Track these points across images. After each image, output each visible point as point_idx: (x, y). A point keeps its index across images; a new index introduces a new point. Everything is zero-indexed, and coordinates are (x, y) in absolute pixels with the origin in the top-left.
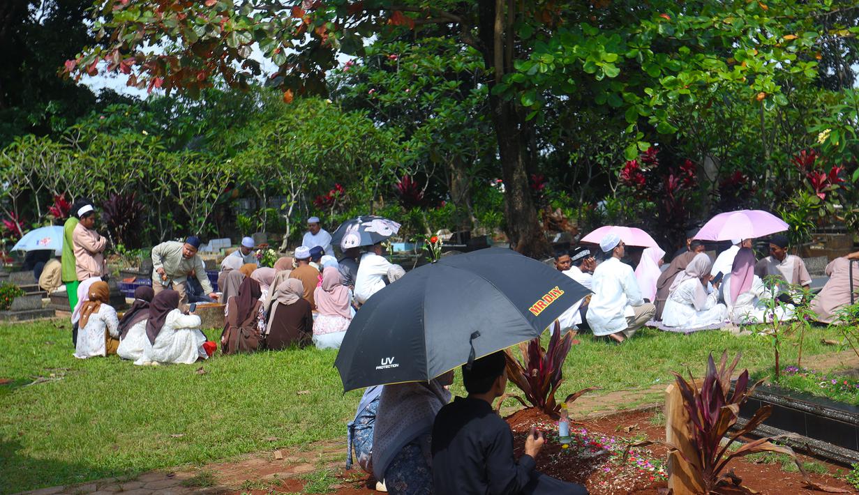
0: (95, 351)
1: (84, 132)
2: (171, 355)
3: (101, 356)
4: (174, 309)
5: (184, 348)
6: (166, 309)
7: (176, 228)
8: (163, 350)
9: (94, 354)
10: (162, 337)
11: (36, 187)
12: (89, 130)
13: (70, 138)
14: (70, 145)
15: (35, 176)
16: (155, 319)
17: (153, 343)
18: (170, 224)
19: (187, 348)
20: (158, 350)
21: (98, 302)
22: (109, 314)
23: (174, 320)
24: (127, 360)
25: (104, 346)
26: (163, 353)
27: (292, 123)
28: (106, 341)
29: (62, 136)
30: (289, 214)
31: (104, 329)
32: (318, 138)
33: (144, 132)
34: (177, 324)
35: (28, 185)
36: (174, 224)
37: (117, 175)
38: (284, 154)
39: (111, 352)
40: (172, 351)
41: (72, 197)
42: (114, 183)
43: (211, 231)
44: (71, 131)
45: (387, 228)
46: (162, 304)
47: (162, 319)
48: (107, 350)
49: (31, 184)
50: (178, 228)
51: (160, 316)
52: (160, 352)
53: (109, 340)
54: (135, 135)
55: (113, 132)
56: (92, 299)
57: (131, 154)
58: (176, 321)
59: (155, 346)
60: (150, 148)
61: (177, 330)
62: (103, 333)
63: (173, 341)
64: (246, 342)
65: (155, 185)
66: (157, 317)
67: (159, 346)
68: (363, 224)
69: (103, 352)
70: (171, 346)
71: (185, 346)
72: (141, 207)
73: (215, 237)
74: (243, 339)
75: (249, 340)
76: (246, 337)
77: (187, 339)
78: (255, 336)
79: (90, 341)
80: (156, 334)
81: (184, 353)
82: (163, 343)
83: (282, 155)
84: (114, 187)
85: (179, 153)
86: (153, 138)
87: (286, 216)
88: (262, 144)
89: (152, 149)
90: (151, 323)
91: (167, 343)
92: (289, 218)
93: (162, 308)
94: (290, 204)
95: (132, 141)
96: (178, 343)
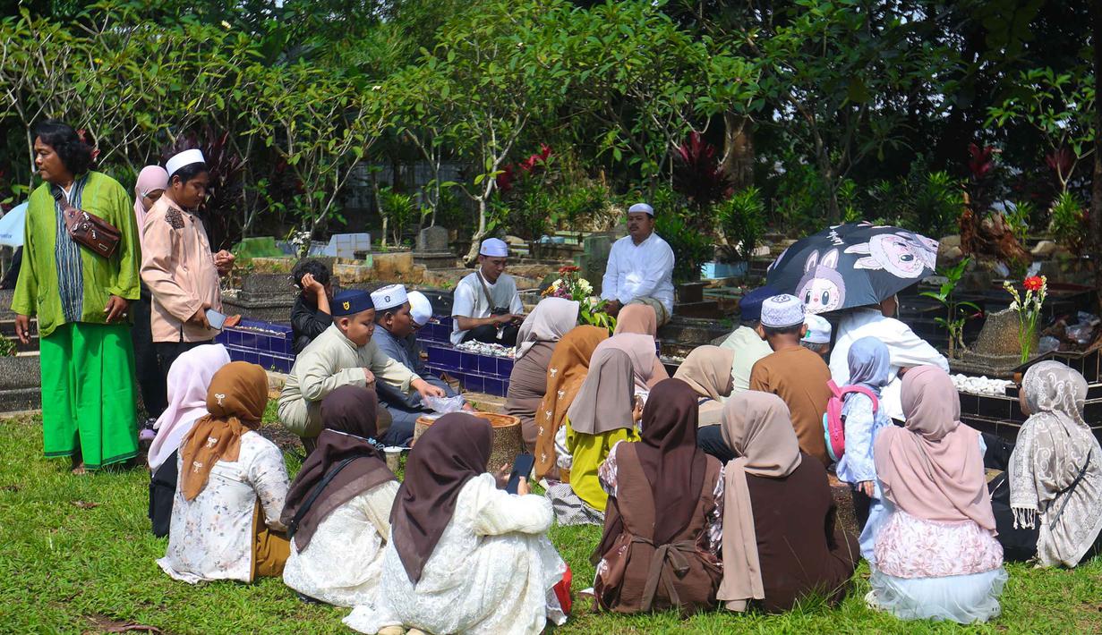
0: (224, 568)
1: (115, 16)
2: (468, 617)
3: (239, 582)
4: (478, 474)
5: (506, 595)
6: (458, 474)
7: (273, 209)
8: (445, 601)
9: (220, 575)
10: (442, 561)
11: (29, 115)
12: (126, 12)
13: (90, 26)
14: (91, 40)
15: (25, 93)
16: (422, 506)
17: (416, 575)
18: (264, 204)
19: (514, 595)
20: (429, 601)
21: (234, 423)
22: (265, 466)
23: (479, 509)
24: (318, 602)
25: (249, 554)
26: (447, 610)
27: (503, 20)
28: (256, 539)
29: (75, 22)
30: (487, 194)
31: (252, 505)
32: (571, 48)
33: (224, 23)
34: (485, 522)
35: (13, 109)
36: (270, 201)
37: (173, 103)
38: (488, 79)
39: (267, 571)
40: (470, 604)
41: (95, 137)
42: (167, 118)
43: (335, 217)
44: (93, 12)
45: (909, 258)
46: (443, 455)
47: (446, 503)
48: (257, 565)
49: (18, 107)
50: (277, 208)
51: (436, 496)
52: (434, 606)
53: (263, 535)
54: (208, 27)
55: (169, 21)
56: (219, 413)
57: (200, 63)
58: (482, 512)
59: (422, 587)
60: (236, 53)
61: (485, 538)
62: (248, 519)
63: (474, 574)
64: (679, 588)
65: (245, 124)
66: (427, 496)
67: (435, 588)
68: (848, 251)
69: (244, 571)
70: (468, 589)
71: (509, 588)
72: (237, 164)
73: (342, 230)
74: (669, 578)
75: (688, 580)
76: (679, 574)
77: (515, 570)
78: (705, 567)
79: (212, 539)
80: (427, 550)
81: (504, 610)
82: (446, 579)
83: (486, 81)
84: (166, 125)
85: (288, 67)
86: (242, 36)
87: (480, 198)
88: (445, 59)
89: (240, 56)
90: (409, 515)
91: (457, 578)
92: (487, 200)
93: (446, 471)
94: (490, 175)
95: (204, 37)
96: (490, 577)
